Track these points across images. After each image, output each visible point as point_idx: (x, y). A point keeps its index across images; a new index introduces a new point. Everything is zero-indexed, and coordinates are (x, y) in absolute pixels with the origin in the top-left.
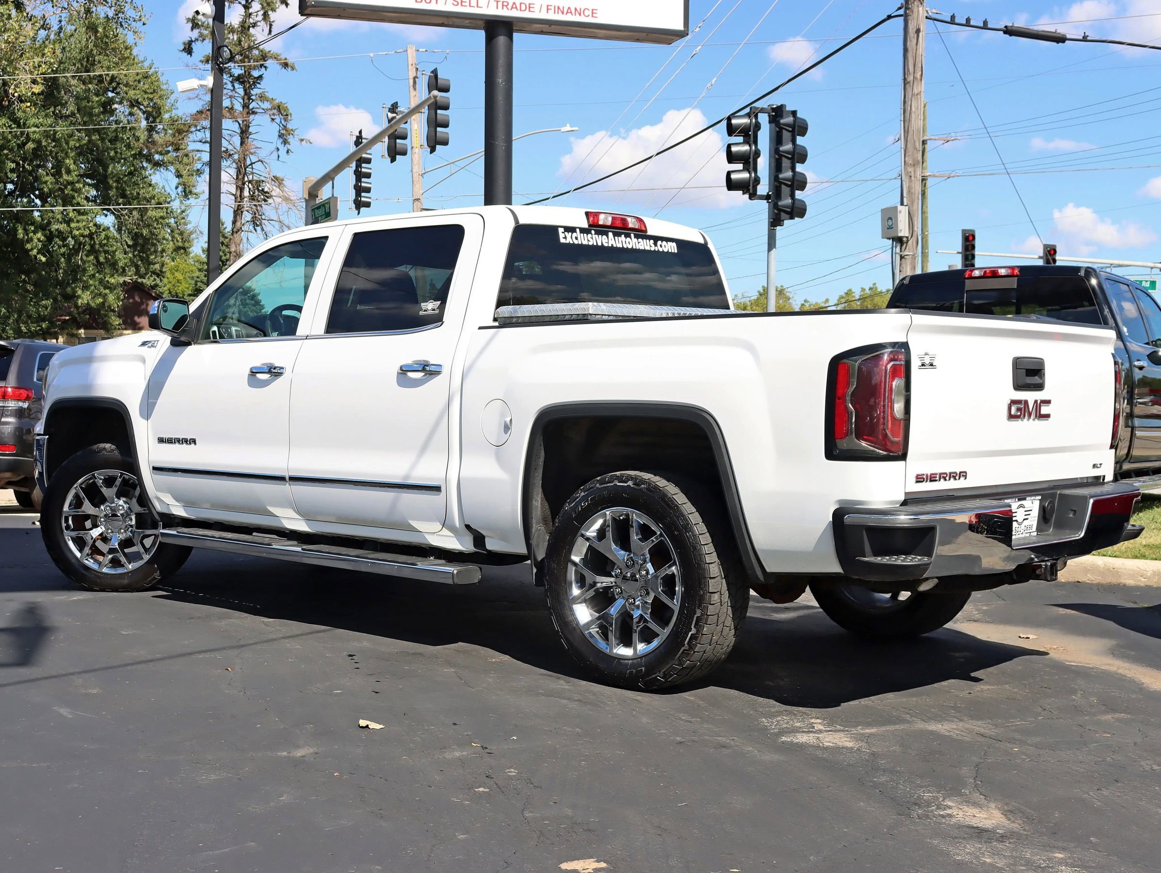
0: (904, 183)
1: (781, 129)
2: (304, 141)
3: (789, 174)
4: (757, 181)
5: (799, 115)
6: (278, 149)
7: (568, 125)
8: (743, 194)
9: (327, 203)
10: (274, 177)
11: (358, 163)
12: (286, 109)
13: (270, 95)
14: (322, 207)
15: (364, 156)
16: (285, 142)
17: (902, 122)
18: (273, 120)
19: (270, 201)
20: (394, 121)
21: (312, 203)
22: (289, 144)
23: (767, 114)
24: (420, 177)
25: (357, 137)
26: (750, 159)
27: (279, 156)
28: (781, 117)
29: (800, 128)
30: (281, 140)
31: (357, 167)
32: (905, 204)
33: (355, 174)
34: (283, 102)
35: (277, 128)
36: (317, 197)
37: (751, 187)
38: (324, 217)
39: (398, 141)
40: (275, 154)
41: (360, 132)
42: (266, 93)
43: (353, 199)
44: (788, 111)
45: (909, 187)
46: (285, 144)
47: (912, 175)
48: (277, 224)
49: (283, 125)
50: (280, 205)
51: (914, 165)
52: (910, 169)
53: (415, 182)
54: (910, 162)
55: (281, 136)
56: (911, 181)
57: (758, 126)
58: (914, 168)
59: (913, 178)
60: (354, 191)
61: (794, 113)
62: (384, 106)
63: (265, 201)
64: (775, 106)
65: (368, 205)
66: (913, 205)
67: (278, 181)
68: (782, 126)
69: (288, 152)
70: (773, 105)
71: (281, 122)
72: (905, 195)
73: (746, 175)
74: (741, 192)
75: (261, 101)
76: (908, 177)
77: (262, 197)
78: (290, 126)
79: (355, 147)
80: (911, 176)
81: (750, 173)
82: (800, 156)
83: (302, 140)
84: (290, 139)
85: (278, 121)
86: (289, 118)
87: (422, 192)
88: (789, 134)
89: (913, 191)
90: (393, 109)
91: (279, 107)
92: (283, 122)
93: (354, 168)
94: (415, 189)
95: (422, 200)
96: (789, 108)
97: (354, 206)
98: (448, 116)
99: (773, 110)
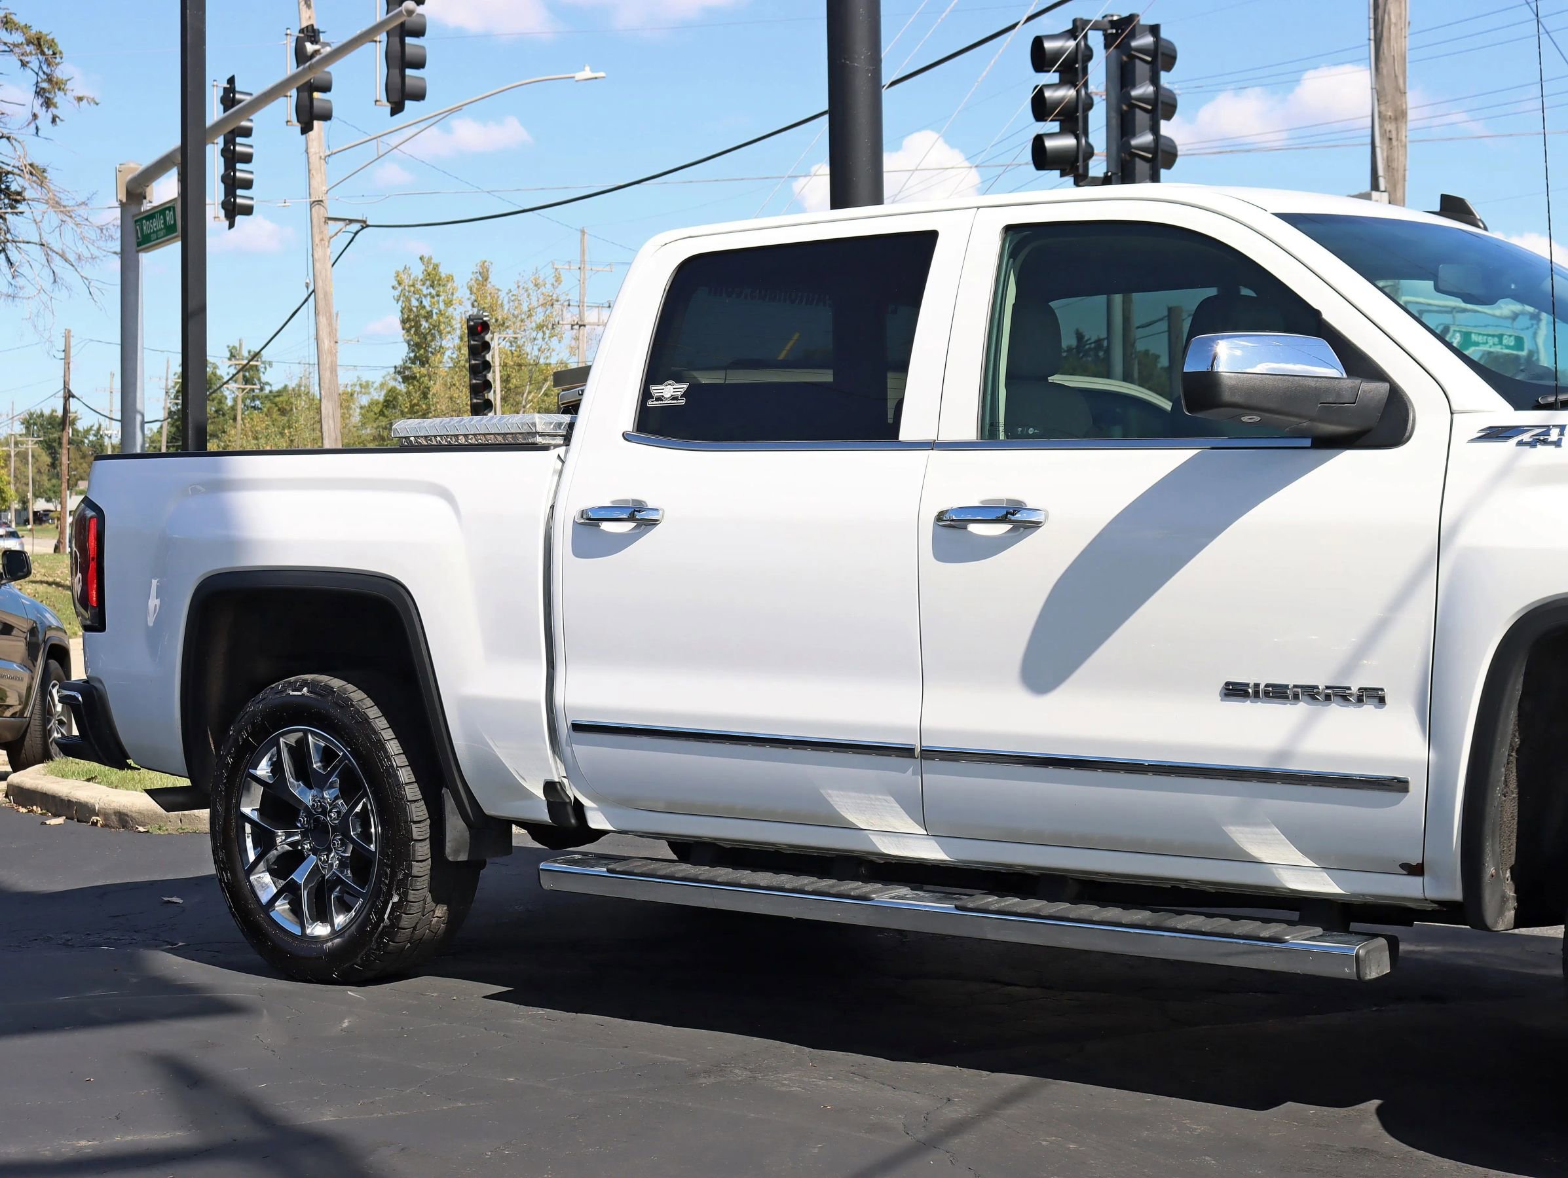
0: (1378, 151)
1: (1132, 58)
2: (85, 101)
3: (1147, 138)
4: (1089, 153)
5: (1164, 34)
6: (35, 116)
7: (587, 68)
8: (1062, 176)
9: (169, 209)
10: (31, 165)
11: (230, 136)
12: (52, 44)
13: (20, 19)
14: (157, 215)
15: (245, 123)
16: (48, 103)
17: (1372, 43)
18: (24, 64)
19: (21, 207)
20: (318, 57)
21: (133, 209)
22: (56, 107)
23: (1100, 33)
24: (322, 161)
25: (225, 89)
26: (1077, 112)
27: (37, 129)
28: (1132, 35)
29: (1163, 57)
30: (41, 101)
31: (226, 143)
32: (1382, 187)
33: (222, 155)
34: (44, 32)
35: (33, 79)
36: (145, 198)
37: (1080, 164)
38: (162, 233)
39: (316, 95)
40: (33, 126)
41: (231, 81)
42: (13, 17)
43: (220, 202)
44: (1144, 26)
45: (1388, 157)
46: (48, 107)
47: (1394, 136)
48: (35, 252)
49: (44, 73)
50: (46, 215)
51: (1396, 119)
52: (1390, 126)
53: (313, 172)
54: (1389, 113)
55: (39, 92)
56: (1391, 148)
57: (1089, 54)
58: (1396, 124)
59: (1395, 143)
60: (222, 186)
61: (1154, 30)
62: (289, 32)
63: (12, 207)
64: (1115, 18)
65: (248, 211)
66: (1395, 191)
67: (37, 173)
68: (1133, 53)
69: (54, 121)
70: (1112, 16)
71: (40, 67)
72: (1381, 172)
73: (1069, 142)
74: (1057, 173)
75: (6, 29)
76: (1386, 141)
77: (6, 201)
78: (60, 73)
79: (222, 107)
80: (1390, 139)
81: (1077, 137)
82: (1164, 106)
83: (80, 99)
84: (58, 98)
85: (35, 64)
86: (58, 60)
87: (325, 188)
88: (1147, 67)
89: (1395, 165)
90: (314, 36)
91: (38, 39)
92: (45, 67)
93: (221, 145)
94: (314, 183)
95: (327, 203)
96: (1145, 20)
97: (222, 213)
98: (423, 48)
99: (1113, 24)
